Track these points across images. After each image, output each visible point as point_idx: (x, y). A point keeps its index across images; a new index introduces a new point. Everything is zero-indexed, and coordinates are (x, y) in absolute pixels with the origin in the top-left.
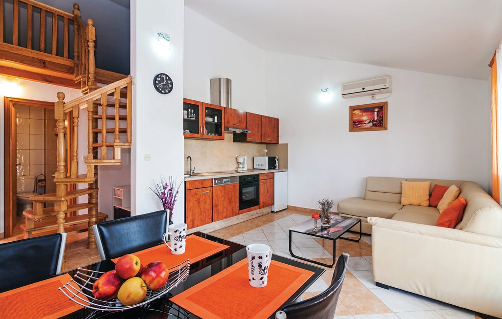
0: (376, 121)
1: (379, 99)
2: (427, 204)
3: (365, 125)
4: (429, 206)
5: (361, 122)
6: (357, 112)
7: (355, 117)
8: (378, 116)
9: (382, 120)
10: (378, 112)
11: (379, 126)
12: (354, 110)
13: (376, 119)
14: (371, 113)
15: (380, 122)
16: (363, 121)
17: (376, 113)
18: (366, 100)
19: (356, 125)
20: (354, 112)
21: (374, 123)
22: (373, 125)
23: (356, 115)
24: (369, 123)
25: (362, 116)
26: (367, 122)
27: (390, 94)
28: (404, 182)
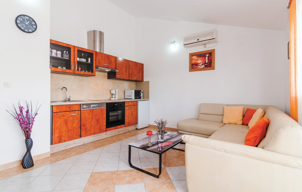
0: (207, 63)
1: (209, 47)
2: (241, 123)
3: (199, 66)
4: (243, 124)
5: (197, 64)
6: (194, 57)
7: (193, 61)
8: (208, 60)
9: (211, 62)
10: (208, 57)
11: (209, 67)
12: (192, 56)
13: (207, 61)
14: (204, 58)
15: (210, 64)
16: (199, 64)
17: (207, 58)
18: (200, 49)
19: (194, 67)
20: (192, 57)
21: (206, 65)
22: (205, 66)
23: (194, 59)
24: (202, 65)
25: (197, 60)
26: (201, 64)
27: (217, 43)
28: (225, 107)
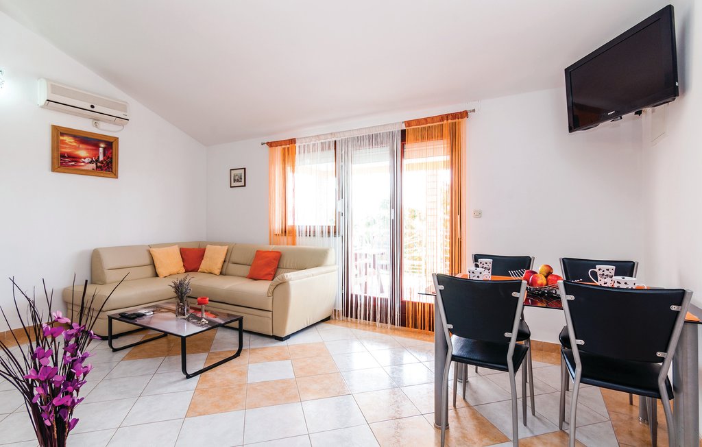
0: (102, 162)
1: (105, 129)
2: (184, 271)
3: (82, 164)
5: (76, 159)
6: (68, 139)
7: (65, 148)
8: (104, 154)
9: (111, 162)
10: (104, 149)
11: (106, 170)
12: (62, 134)
13: (101, 158)
14: (93, 148)
15: (108, 165)
16: (80, 158)
17: (101, 150)
18: (83, 125)
19: (64, 161)
20: (62, 138)
21: (99, 164)
22: (97, 167)
23: (67, 144)
24: (90, 163)
25: (79, 149)
26: (86, 160)
27: (121, 128)
